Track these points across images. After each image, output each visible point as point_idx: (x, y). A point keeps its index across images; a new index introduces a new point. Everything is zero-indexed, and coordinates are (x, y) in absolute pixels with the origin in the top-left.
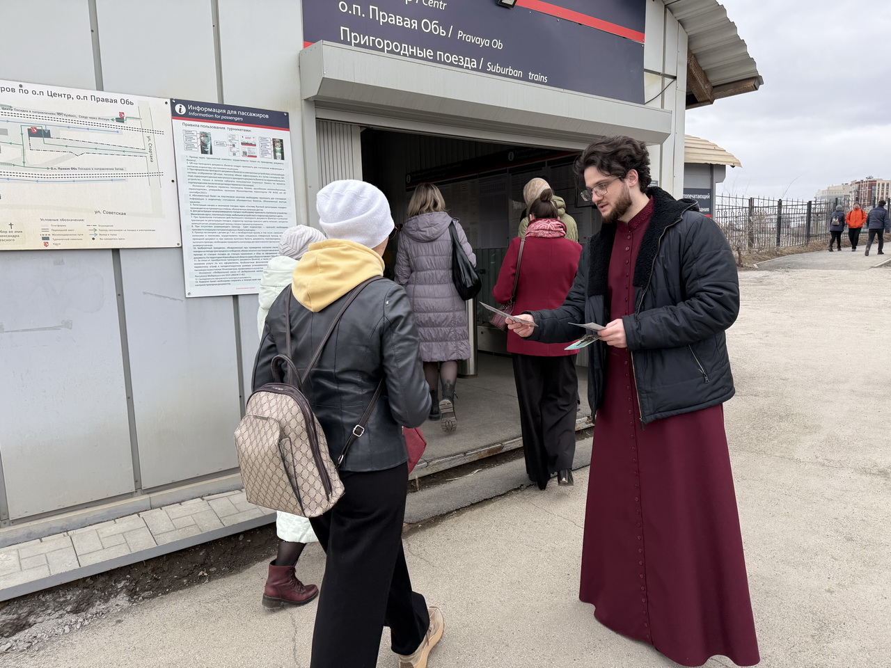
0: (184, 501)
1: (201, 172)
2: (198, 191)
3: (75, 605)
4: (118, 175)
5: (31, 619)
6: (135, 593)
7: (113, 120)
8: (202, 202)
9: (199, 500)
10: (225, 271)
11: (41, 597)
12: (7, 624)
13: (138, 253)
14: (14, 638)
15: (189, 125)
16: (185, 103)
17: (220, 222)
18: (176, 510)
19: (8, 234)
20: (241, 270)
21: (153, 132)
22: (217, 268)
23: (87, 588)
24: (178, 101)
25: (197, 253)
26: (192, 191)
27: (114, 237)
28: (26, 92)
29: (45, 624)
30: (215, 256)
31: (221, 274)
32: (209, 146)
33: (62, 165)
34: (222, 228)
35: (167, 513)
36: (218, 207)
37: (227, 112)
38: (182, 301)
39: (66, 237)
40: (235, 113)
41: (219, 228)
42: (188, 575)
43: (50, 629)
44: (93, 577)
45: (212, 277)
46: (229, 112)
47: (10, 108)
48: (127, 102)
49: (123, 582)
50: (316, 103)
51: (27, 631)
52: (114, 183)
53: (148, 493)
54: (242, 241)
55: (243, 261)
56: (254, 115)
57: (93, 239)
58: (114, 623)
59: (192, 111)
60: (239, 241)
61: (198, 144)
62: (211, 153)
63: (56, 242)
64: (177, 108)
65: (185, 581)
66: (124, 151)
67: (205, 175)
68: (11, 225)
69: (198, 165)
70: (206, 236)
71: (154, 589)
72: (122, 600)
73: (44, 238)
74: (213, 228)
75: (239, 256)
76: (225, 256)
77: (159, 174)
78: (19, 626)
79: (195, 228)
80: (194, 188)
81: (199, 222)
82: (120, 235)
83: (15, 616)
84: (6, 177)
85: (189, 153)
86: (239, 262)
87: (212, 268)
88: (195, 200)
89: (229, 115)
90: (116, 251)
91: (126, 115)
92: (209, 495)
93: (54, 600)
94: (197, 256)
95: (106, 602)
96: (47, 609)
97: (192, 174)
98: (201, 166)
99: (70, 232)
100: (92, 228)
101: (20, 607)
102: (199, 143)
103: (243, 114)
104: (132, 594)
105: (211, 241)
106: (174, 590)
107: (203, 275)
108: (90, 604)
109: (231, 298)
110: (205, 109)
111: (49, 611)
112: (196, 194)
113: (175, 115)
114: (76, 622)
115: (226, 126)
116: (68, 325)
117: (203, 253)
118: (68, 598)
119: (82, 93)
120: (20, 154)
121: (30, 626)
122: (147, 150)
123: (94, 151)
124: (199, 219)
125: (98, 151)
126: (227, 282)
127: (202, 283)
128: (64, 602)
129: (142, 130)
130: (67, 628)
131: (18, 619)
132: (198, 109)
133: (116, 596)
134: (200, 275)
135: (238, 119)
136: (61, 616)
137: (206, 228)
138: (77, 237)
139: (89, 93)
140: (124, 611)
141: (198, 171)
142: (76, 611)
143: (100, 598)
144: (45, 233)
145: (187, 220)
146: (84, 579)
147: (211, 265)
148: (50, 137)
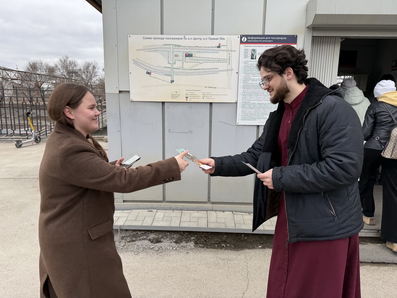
0: (225, 211)
1: (249, 68)
2: (247, 77)
3: (176, 240)
4: (215, 71)
5: (162, 240)
6: (197, 243)
7: (216, 47)
8: (248, 82)
9: (231, 212)
10: (254, 114)
11: (166, 233)
12: (155, 239)
13: (220, 105)
14: (155, 245)
15: (247, 46)
16: (247, 36)
17: (255, 91)
18: (220, 214)
19: (175, 96)
20: (262, 114)
21: (231, 51)
22: (251, 112)
23: (181, 235)
24: (244, 36)
25: (243, 105)
26: (245, 77)
27: (211, 98)
28: (186, 39)
29: (166, 243)
30: (251, 107)
31: (253, 115)
32: (255, 55)
33: (195, 68)
34: (256, 94)
35: (216, 214)
36: (255, 84)
37: (265, 38)
38: (235, 126)
39: (194, 97)
40: (269, 38)
41: (255, 94)
42: (218, 244)
43: (166, 246)
44: (184, 232)
45: (249, 117)
46: (266, 38)
47: (180, 46)
48: (222, 39)
49: (194, 237)
50: (313, 28)
51: (160, 244)
52: (214, 75)
53: (213, 204)
54: (265, 100)
55: (264, 110)
56: (279, 38)
57: (203, 98)
58: (186, 253)
59: (249, 40)
60: (263, 100)
61: (249, 55)
62: (255, 59)
63: (190, 99)
64: (243, 39)
65: (216, 246)
66: (219, 61)
67: (251, 69)
68: (176, 92)
69: (249, 65)
70: (248, 97)
71: (204, 245)
72: (192, 244)
73: (186, 98)
74: (252, 94)
75: (262, 107)
76: (255, 107)
77: (232, 70)
78: (158, 241)
79: (243, 94)
80: (246, 75)
81: (245, 91)
82: (213, 97)
83: (157, 237)
84: (176, 73)
85: (246, 59)
86: (262, 110)
87: (249, 112)
88: (245, 81)
89: (266, 40)
90: (211, 104)
91: (221, 45)
92: (236, 212)
93: (170, 236)
94: (243, 107)
95: (187, 243)
96: (167, 238)
97: (245, 69)
98: (250, 65)
99: (195, 96)
100: (203, 94)
101: (159, 234)
102: (251, 54)
103: (273, 38)
104: (196, 243)
105: (250, 100)
106: (211, 248)
107: (245, 115)
108: (181, 242)
109: (256, 127)
110: (255, 38)
111: (168, 239)
112: (246, 78)
113: (242, 42)
114: (175, 247)
115: (264, 45)
116: (191, 132)
117: (246, 105)
118: (175, 237)
119: (205, 37)
120: (182, 64)
121: (161, 242)
122: (228, 60)
123: (207, 61)
124: (246, 90)
125: (209, 61)
126: (255, 119)
127: (243, 119)
128: (173, 237)
129: (227, 51)
130: (171, 248)
131: (158, 238)
132: (252, 38)
133: (190, 242)
134: (244, 115)
135: (270, 41)
136: (171, 242)
137: (249, 94)
138: (197, 97)
139: (208, 37)
140: (191, 249)
141: (248, 68)
142: (176, 242)
143: (185, 240)
144: (187, 96)
145: (241, 90)
146: (180, 231)
147: (249, 111)
148: (192, 57)
